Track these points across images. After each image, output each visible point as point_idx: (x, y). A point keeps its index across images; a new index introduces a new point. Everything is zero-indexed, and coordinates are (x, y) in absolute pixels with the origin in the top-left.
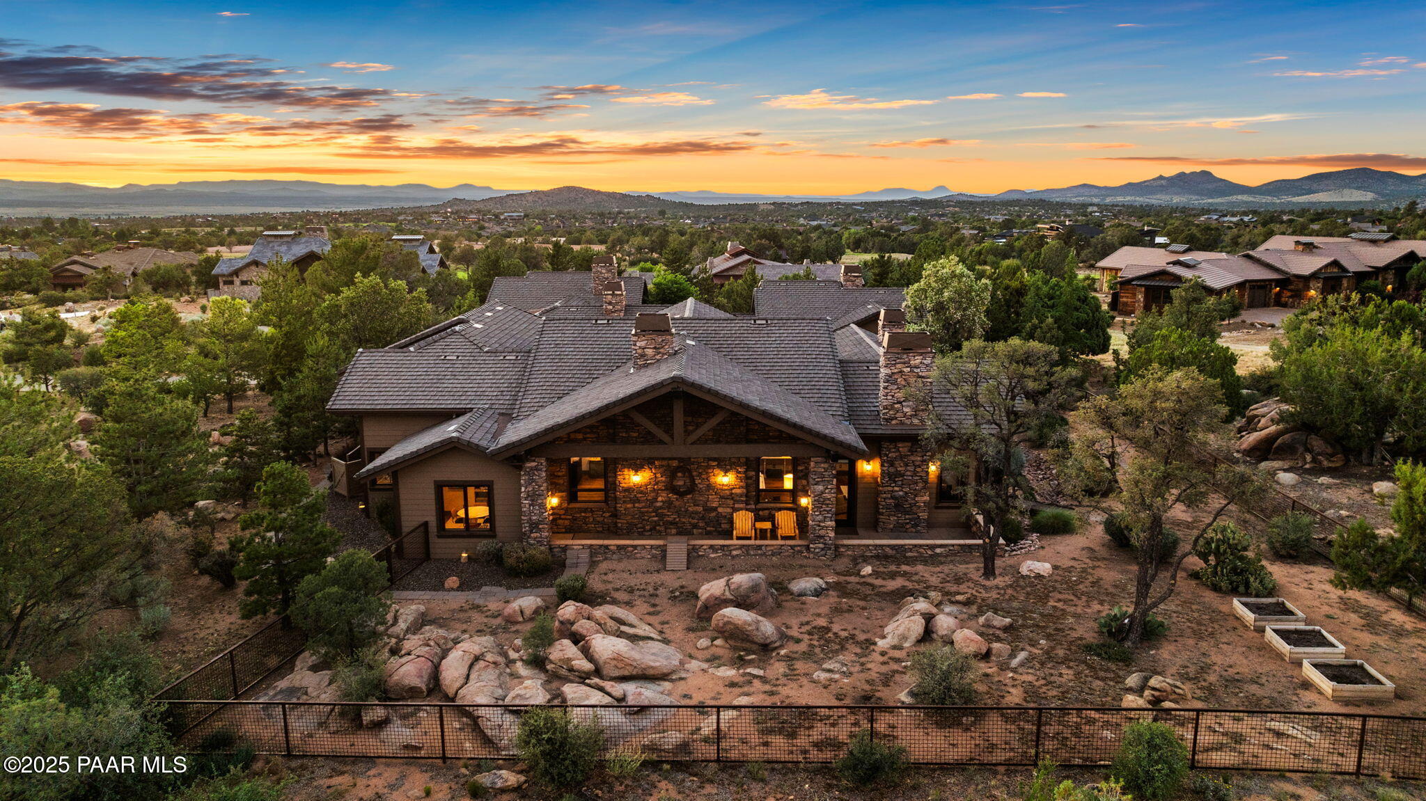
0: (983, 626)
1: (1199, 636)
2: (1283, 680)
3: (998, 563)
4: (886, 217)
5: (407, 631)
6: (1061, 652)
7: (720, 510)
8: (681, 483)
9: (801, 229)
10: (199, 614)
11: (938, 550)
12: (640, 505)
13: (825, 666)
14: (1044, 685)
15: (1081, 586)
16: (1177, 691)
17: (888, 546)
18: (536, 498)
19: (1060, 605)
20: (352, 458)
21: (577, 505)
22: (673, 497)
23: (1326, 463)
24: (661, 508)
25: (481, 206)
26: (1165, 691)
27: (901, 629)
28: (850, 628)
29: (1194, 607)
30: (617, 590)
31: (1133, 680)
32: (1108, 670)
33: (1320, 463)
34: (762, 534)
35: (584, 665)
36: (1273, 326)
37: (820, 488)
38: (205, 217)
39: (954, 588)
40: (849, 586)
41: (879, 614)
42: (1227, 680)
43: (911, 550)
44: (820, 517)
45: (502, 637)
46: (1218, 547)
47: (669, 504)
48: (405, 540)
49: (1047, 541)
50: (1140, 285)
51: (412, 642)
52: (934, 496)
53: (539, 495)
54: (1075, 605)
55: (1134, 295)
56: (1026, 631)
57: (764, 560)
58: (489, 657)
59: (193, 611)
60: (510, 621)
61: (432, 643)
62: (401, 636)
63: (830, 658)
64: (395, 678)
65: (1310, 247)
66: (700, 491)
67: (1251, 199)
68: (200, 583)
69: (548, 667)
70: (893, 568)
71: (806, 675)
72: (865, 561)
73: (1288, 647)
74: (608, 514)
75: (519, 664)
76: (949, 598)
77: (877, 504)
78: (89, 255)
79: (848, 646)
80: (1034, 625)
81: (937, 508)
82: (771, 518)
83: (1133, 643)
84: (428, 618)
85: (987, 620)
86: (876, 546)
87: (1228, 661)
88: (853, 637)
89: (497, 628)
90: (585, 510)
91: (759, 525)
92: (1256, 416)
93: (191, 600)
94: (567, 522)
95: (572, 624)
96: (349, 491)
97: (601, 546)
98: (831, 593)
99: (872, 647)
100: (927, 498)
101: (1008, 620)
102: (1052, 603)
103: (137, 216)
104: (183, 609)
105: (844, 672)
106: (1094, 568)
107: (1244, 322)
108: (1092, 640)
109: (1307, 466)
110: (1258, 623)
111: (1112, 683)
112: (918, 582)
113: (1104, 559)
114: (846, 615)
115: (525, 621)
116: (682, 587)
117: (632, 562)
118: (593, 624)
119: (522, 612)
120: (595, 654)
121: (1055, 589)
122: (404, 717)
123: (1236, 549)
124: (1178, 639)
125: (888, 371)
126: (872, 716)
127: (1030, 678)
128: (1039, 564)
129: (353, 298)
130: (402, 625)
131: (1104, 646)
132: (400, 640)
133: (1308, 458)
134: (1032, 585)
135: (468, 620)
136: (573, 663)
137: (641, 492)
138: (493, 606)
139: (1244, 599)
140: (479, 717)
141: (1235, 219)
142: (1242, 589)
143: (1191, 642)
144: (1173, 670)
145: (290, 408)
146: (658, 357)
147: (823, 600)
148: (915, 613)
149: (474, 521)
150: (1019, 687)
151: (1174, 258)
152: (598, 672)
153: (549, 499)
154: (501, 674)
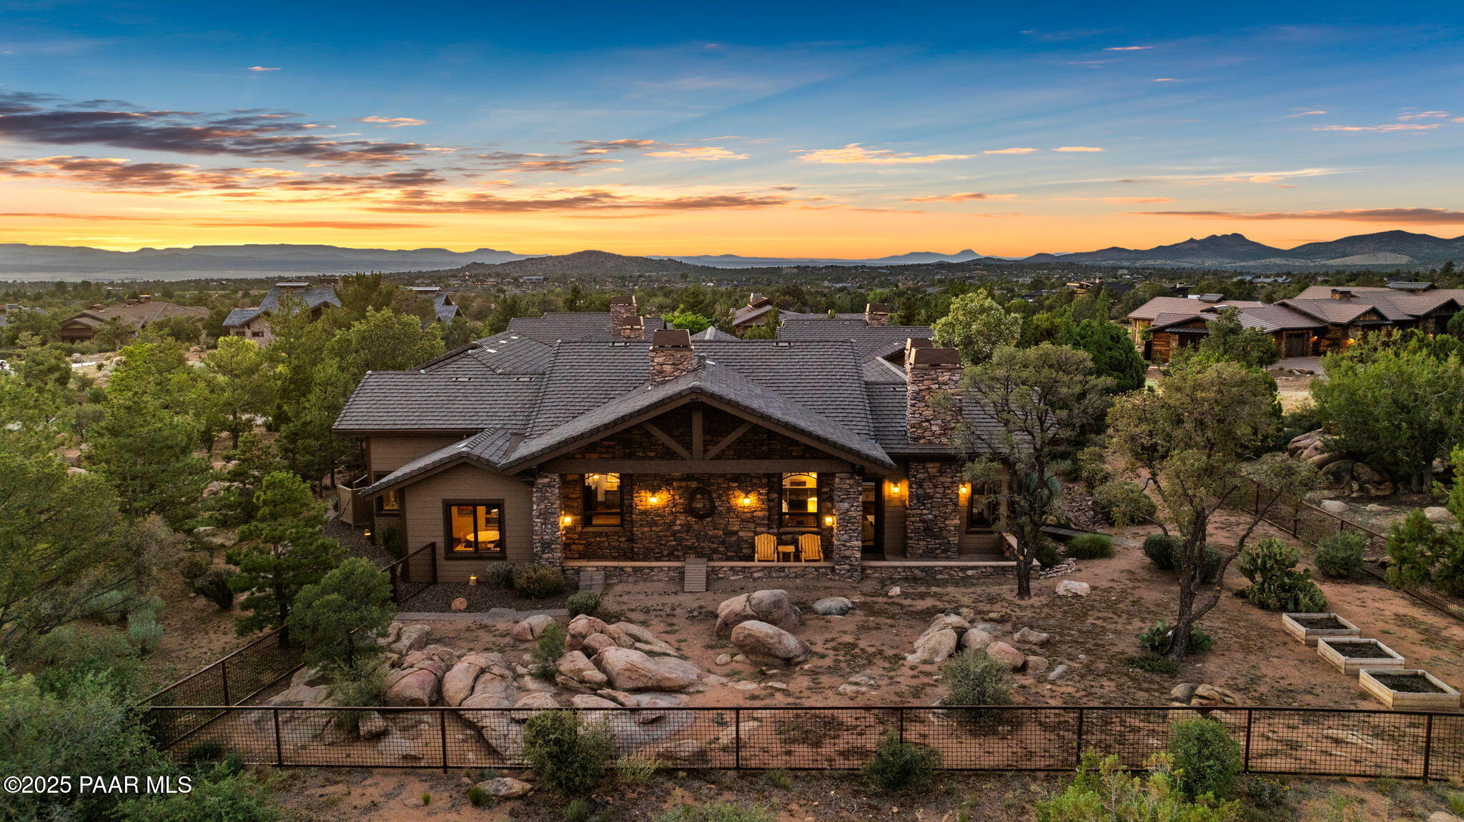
0: (1018, 642)
1: (1247, 650)
2: (1339, 690)
3: (1033, 584)
4: (913, 280)
5: (411, 647)
6: (1101, 666)
7: (741, 534)
8: (700, 505)
9: (826, 291)
10: (192, 634)
11: (970, 573)
12: (658, 529)
13: (851, 679)
14: (1085, 696)
15: (1121, 605)
16: (1226, 699)
17: (918, 568)
18: (548, 516)
19: (1099, 622)
20: (359, 485)
21: (591, 529)
22: (692, 520)
23: (1373, 492)
24: (679, 532)
25: (500, 270)
26: (1214, 699)
27: (932, 642)
28: (877, 644)
29: (1241, 624)
30: (633, 610)
31: (1179, 690)
32: (1151, 682)
33: (1368, 491)
34: (786, 557)
35: (595, 675)
36: (1312, 373)
37: (846, 505)
38: (219, 281)
39: (987, 608)
40: (877, 606)
41: (909, 631)
42: (1280, 691)
43: (941, 573)
44: (846, 537)
45: (511, 655)
46: (1264, 563)
47: (687, 528)
48: (411, 561)
49: (1083, 565)
50: (1174, 333)
51: (415, 656)
52: (965, 520)
53: (552, 513)
54: (1116, 623)
55: (1168, 343)
56: (1064, 647)
57: (787, 582)
58: (496, 670)
59: (187, 631)
60: (519, 639)
61: (436, 658)
62: (404, 652)
63: (857, 672)
64: (395, 689)
65: (1347, 296)
66: (720, 514)
67: (1285, 262)
68: (195, 605)
69: (558, 680)
70: (923, 589)
71: (831, 688)
72: (893, 583)
73: (1343, 658)
74: (623, 539)
75: (527, 678)
76: (981, 616)
77: (905, 527)
78: (98, 308)
79: (875, 661)
80: (1072, 641)
81: (967, 533)
82: (795, 542)
83: (1178, 656)
84: (433, 637)
85: (1022, 635)
86: (905, 568)
87: (1279, 674)
88: (881, 652)
89: (505, 646)
90: (600, 534)
91: (782, 549)
92: (1299, 448)
93: (185, 622)
94: (581, 548)
95: (584, 637)
96: (355, 518)
97: (615, 568)
98: (857, 612)
99: (901, 662)
100: (957, 522)
101: (1045, 635)
102: (1090, 620)
103: (151, 280)
104: (176, 630)
105: (872, 685)
106: (1134, 588)
107: (1282, 369)
108: (1135, 655)
109: (1354, 495)
110: (1309, 638)
111: (1157, 694)
112: (949, 602)
113: (1144, 580)
114: (874, 632)
115: (535, 639)
116: (701, 607)
117: (649, 584)
118: (606, 637)
119: (531, 630)
120: (608, 666)
121: (1093, 607)
122: (404, 729)
123: (1285, 565)
124: (1226, 653)
125: (915, 388)
126: (902, 725)
127: (1070, 690)
128: (1077, 584)
129: (364, 331)
130: (405, 642)
131: (1147, 659)
132: (402, 655)
133: (1355, 486)
134: (1069, 604)
135: (476, 640)
136: (584, 673)
137: (659, 515)
138: (502, 626)
139: (1294, 615)
140: (483, 727)
141: (1269, 280)
142: (1291, 606)
143: (1239, 656)
144: (1222, 681)
145: (296, 434)
146: (676, 374)
147: (849, 618)
148: (946, 626)
149: (483, 546)
150: (1058, 698)
151: (1208, 306)
152: (610, 683)
153: (562, 518)
154: (508, 687)
